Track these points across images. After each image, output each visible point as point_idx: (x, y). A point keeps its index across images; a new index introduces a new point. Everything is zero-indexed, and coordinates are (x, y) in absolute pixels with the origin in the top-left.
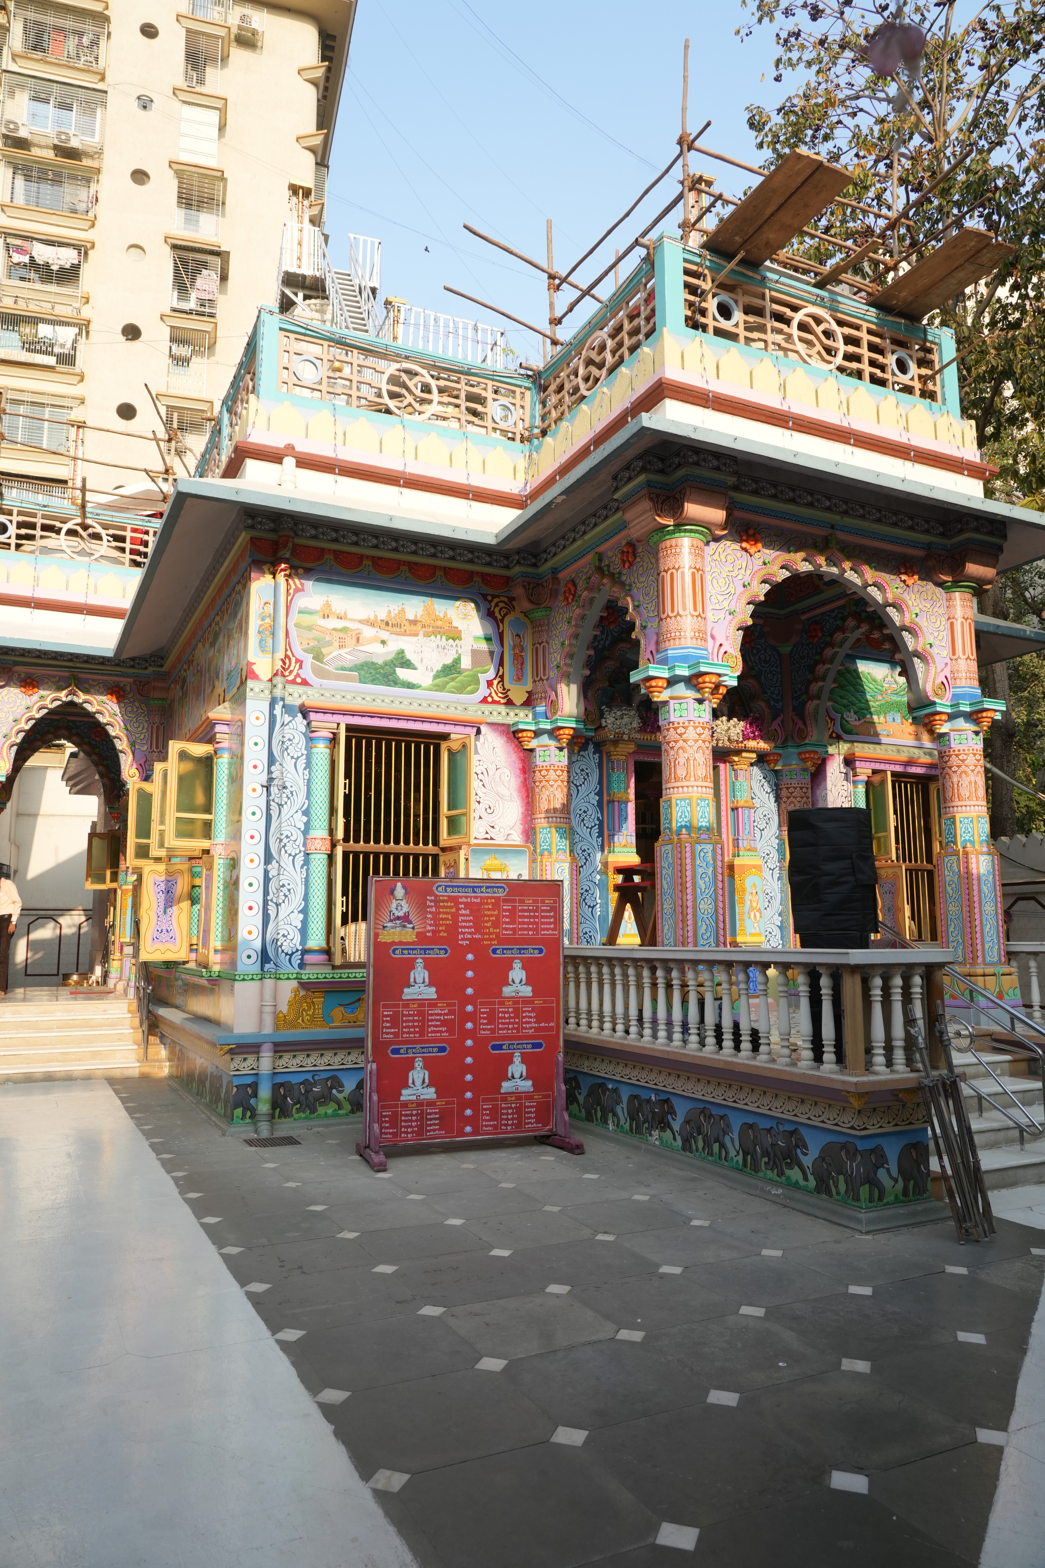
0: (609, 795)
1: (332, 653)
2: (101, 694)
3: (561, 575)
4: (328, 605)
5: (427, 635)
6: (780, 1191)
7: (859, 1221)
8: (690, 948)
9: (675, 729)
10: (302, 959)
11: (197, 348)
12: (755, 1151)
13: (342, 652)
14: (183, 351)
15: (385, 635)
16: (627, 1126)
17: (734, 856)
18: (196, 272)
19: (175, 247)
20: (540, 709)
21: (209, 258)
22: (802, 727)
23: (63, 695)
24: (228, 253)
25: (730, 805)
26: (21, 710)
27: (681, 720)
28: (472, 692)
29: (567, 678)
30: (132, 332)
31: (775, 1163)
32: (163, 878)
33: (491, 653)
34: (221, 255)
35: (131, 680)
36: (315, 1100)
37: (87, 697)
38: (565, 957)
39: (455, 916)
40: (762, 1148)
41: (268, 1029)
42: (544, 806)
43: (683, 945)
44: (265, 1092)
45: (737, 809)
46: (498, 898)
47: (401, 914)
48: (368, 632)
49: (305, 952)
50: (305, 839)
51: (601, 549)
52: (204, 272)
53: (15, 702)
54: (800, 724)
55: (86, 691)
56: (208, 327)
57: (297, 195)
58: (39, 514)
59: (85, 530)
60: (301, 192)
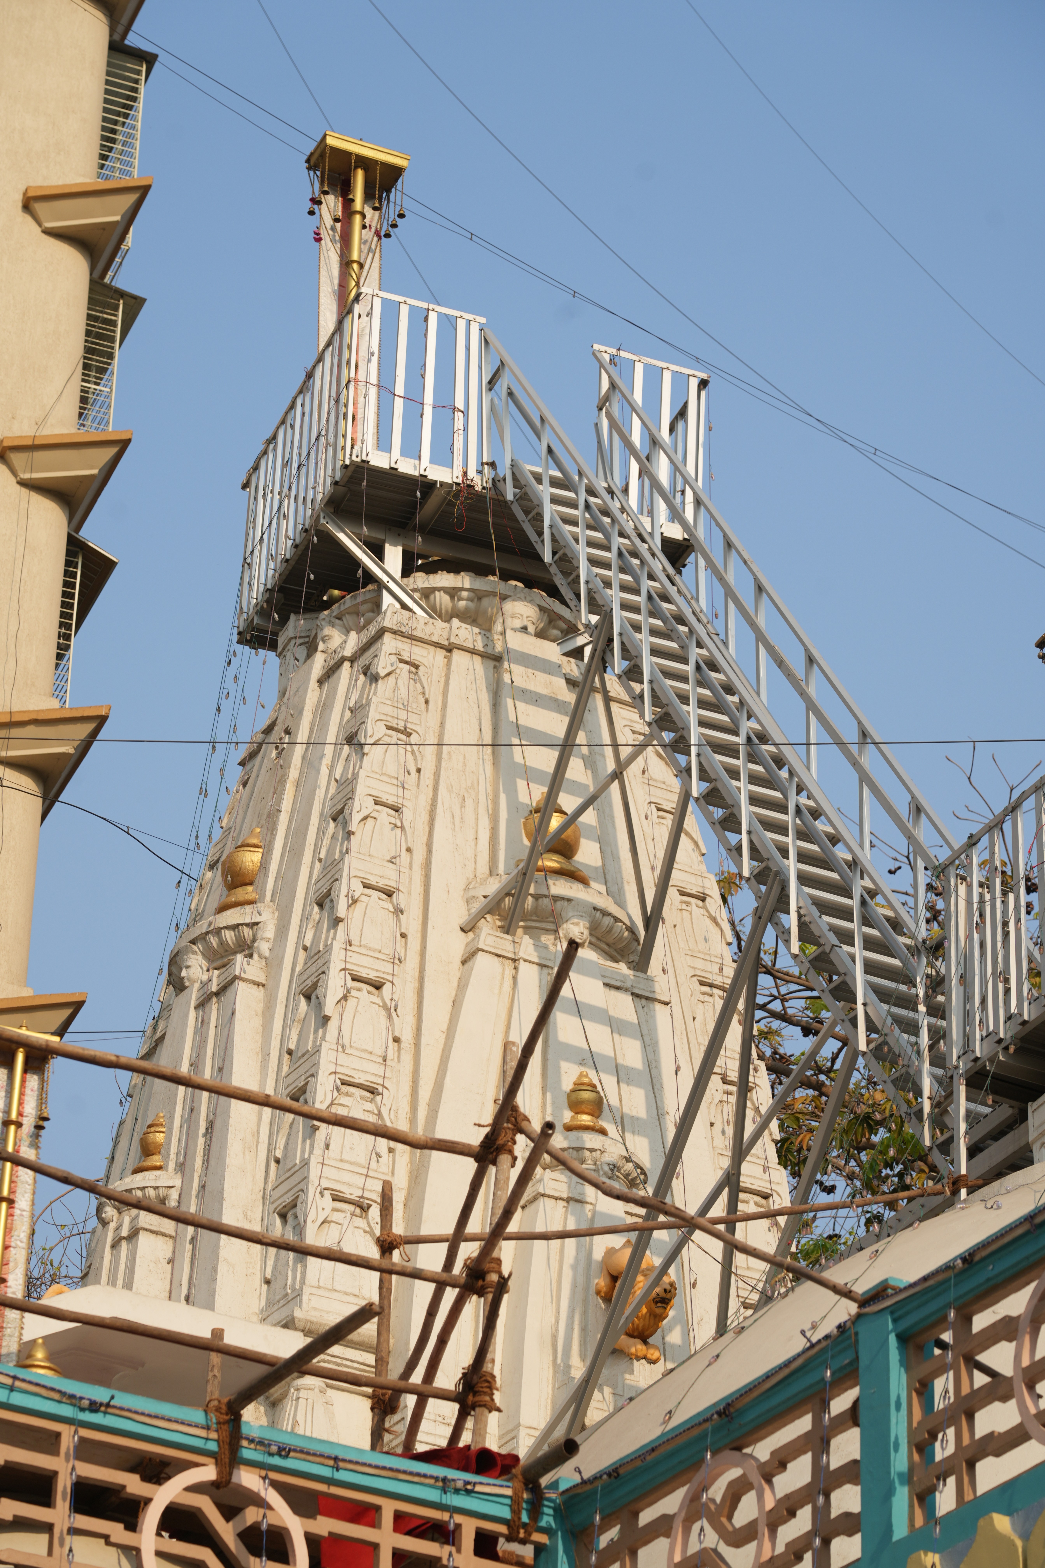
57: (344, 189)
58: (68, 1438)
59: (230, 1512)
60: (359, 178)
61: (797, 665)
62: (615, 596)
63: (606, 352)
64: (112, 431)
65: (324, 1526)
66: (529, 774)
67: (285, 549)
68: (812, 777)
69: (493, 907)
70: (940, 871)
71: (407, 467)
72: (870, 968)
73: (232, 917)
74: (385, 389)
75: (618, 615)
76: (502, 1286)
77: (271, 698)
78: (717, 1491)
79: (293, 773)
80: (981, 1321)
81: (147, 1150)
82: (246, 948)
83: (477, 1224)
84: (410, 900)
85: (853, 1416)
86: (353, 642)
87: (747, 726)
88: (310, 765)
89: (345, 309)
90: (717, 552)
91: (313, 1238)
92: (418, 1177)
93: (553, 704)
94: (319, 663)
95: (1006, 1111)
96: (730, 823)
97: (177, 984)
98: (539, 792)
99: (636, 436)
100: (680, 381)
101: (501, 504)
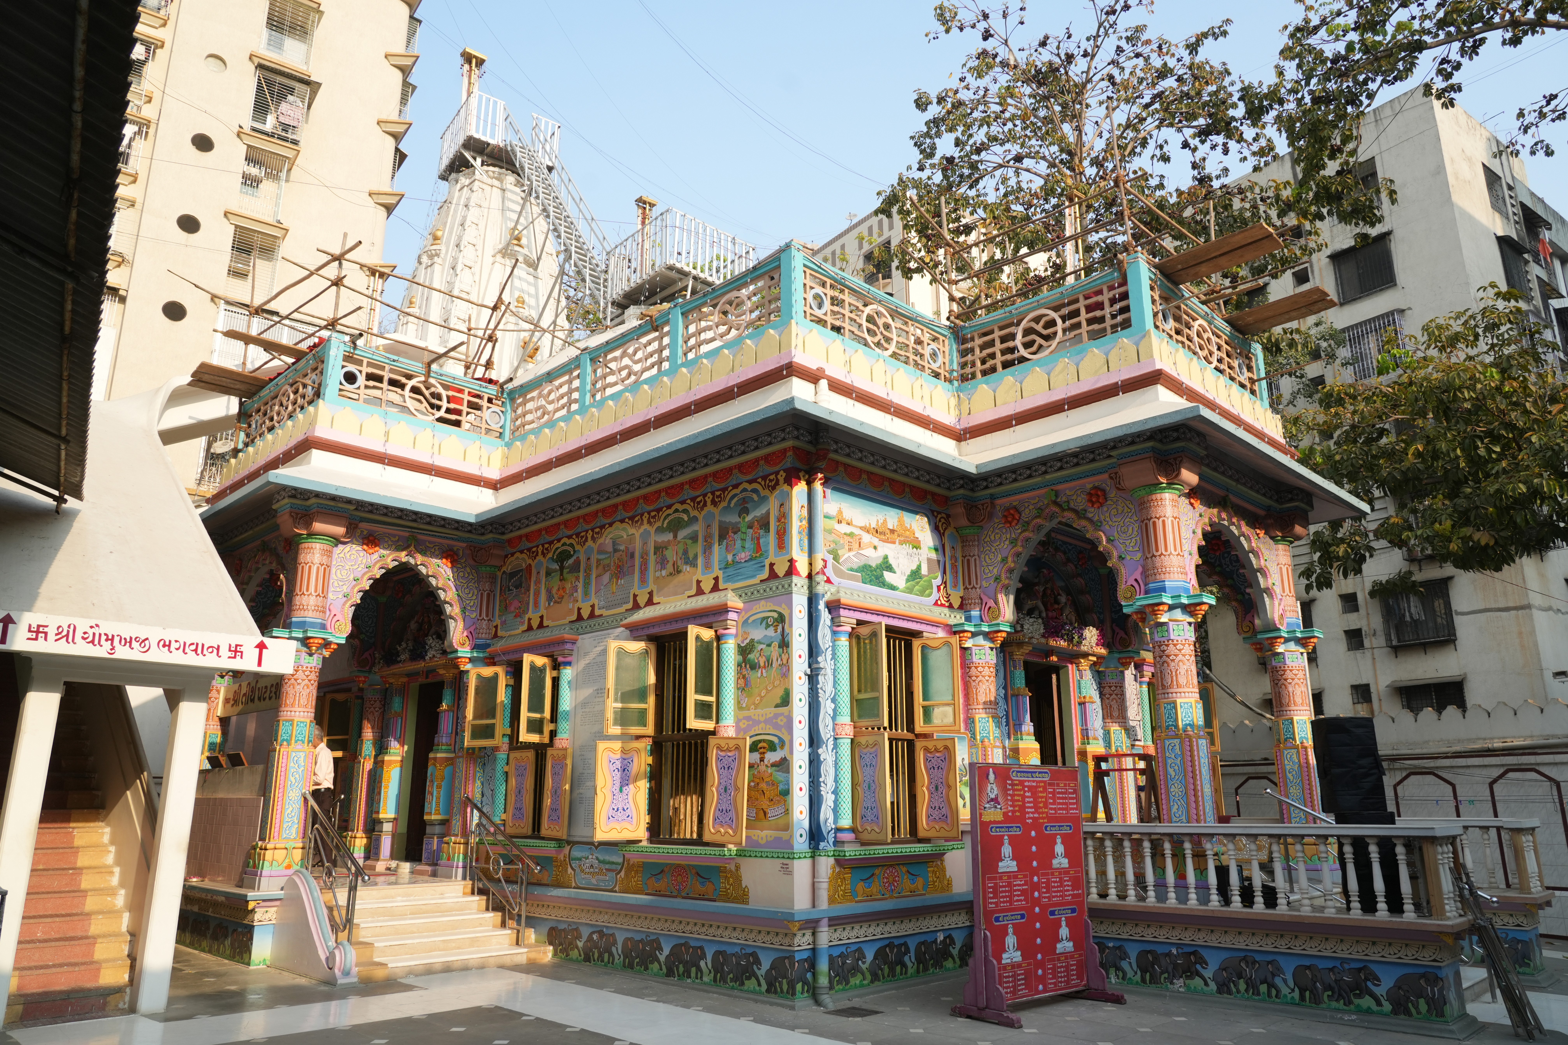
0: (1012, 689)
1: (845, 555)
2: (436, 557)
3: (998, 502)
4: (840, 512)
5: (901, 543)
6: (1354, 1017)
7: (1451, 1032)
8: (1202, 824)
9: (1175, 645)
10: (835, 837)
11: (269, 170)
12: (1316, 988)
13: (851, 554)
14: (254, 171)
15: (876, 541)
16: (1138, 977)
17: (1083, 743)
18: (282, 97)
19: (260, 67)
20: (975, 613)
21: (297, 85)
22: (1125, 636)
23: (403, 556)
24: (319, 85)
25: (1077, 700)
26: (361, 569)
27: (1179, 639)
28: (929, 595)
29: (1006, 589)
30: (203, 143)
31: (1340, 995)
32: (618, 756)
33: (939, 561)
34: (313, 86)
35: (464, 545)
36: (849, 972)
37: (425, 559)
38: (1085, 833)
39: (1024, 797)
40: (1323, 984)
41: (823, 904)
42: (982, 698)
43: (1198, 821)
44: (823, 966)
45: (1084, 703)
46: (1044, 782)
47: (993, 796)
48: (866, 538)
49: (838, 830)
50: (835, 725)
51: (1059, 487)
52: (290, 98)
53: (356, 560)
54: (1122, 634)
55: (423, 553)
56: (290, 154)
57: (470, 63)
58: (387, 368)
59: (427, 388)
60: (474, 61)
61: (578, 200)
62: (534, 178)
63: (535, 116)
64: (408, 120)
65: (451, 393)
66: (510, 220)
67: (451, 156)
68: (579, 228)
69: (500, 252)
70: (608, 253)
71: (483, 139)
72: (590, 275)
73: (434, 247)
74: (478, 117)
75: (535, 183)
76: (496, 340)
77: (446, 193)
78: (545, 392)
79: (451, 213)
80: (609, 357)
81: (411, 303)
82: (438, 255)
83: (492, 326)
84: (479, 247)
85: (578, 377)
86: (467, 182)
87: (564, 214)
88: (455, 211)
89: (469, 95)
90: (560, 170)
91: (452, 326)
92: (479, 315)
93: (518, 203)
94: (459, 186)
95: (620, 311)
96: (559, 237)
97: (420, 263)
98: (513, 225)
99: (542, 138)
100: (553, 125)
101: (507, 151)
